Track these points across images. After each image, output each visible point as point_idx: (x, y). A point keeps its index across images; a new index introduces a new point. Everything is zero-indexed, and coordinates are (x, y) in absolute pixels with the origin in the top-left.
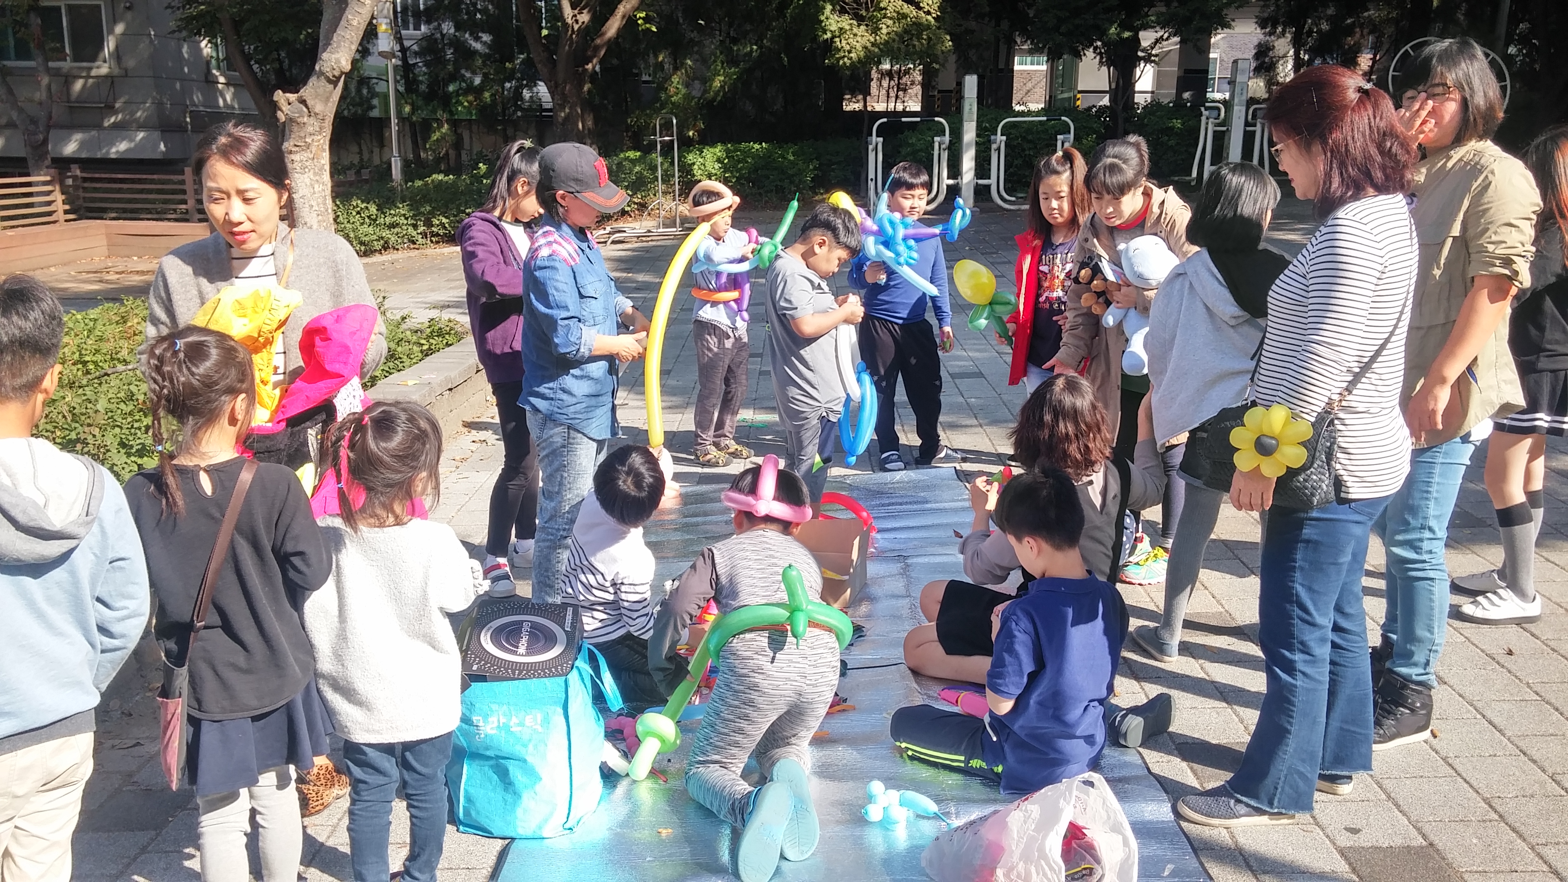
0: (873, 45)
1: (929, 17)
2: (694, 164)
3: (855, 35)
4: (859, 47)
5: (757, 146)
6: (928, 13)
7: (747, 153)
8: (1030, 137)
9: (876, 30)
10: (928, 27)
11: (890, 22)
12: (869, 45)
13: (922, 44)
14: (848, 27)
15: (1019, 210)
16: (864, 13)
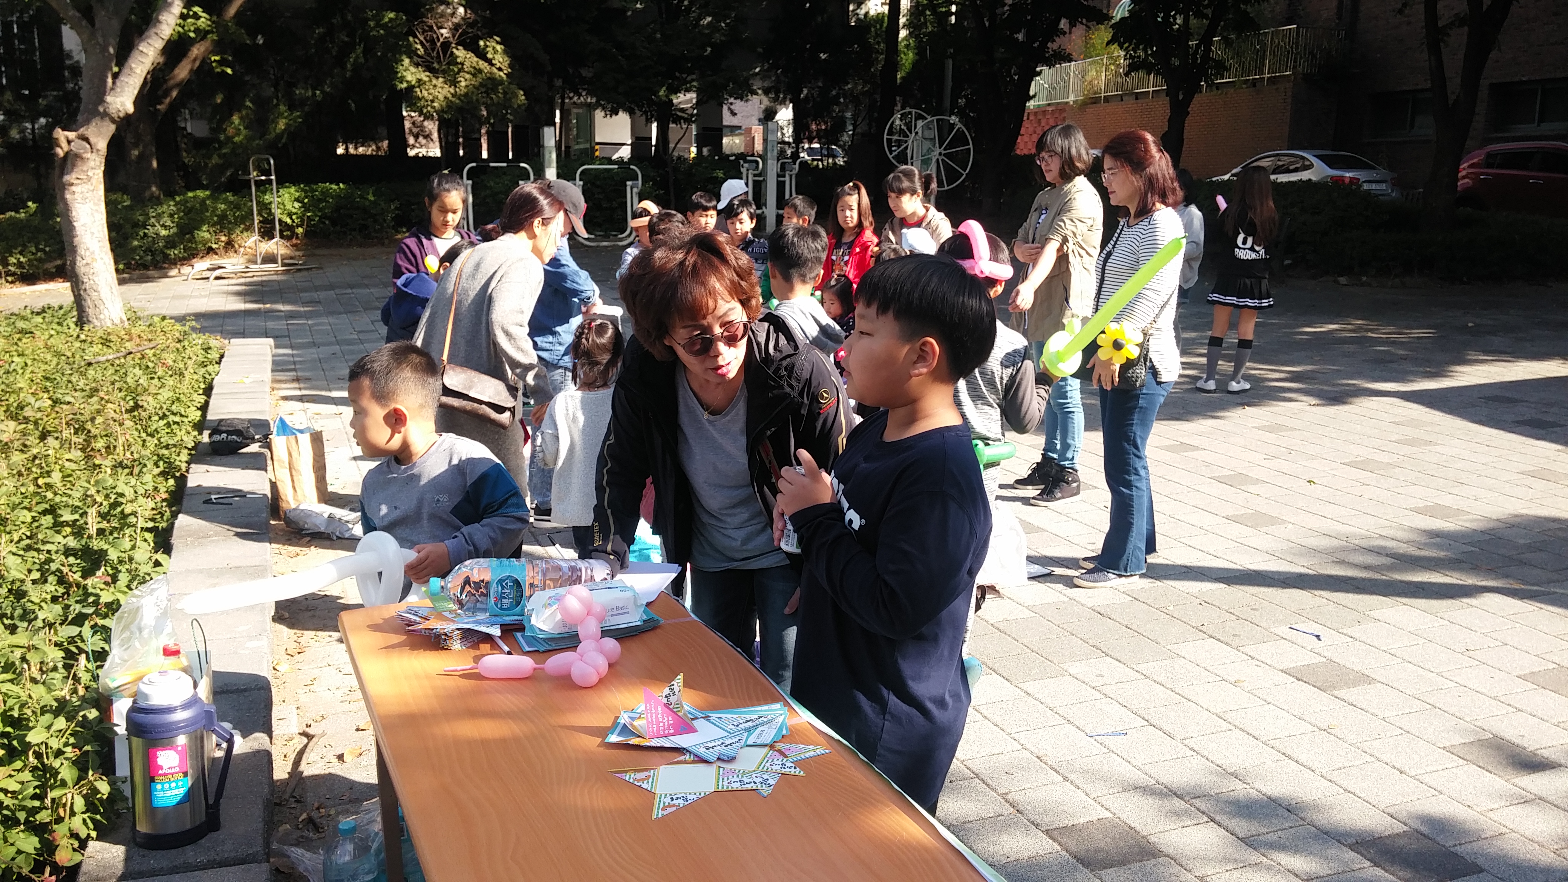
0: (453, 95)
1: (501, 73)
2: (271, 203)
3: (435, 86)
4: (441, 97)
5: (334, 187)
6: (500, 69)
7: (326, 193)
8: (598, 183)
9: (454, 83)
10: (501, 82)
11: (468, 76)
12: (449, 96)
13: (498, 97)
14: (426, 79)
15: (598, 246)
16: (436, 65)
